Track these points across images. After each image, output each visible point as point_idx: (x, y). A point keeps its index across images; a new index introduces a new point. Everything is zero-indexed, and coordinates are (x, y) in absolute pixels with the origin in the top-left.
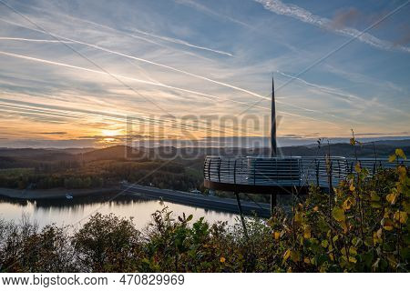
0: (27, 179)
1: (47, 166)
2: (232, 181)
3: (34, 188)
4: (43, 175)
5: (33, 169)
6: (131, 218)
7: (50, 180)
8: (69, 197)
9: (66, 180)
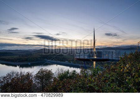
0: (17, 59)
1: (22, 55)
2: (83, 58)
3: (19, 62)
4: (21, 58)
5: (18, 56)
6: (51, 70)
7: (24, 59)
8: (29, 64)
9: (28, 59)
